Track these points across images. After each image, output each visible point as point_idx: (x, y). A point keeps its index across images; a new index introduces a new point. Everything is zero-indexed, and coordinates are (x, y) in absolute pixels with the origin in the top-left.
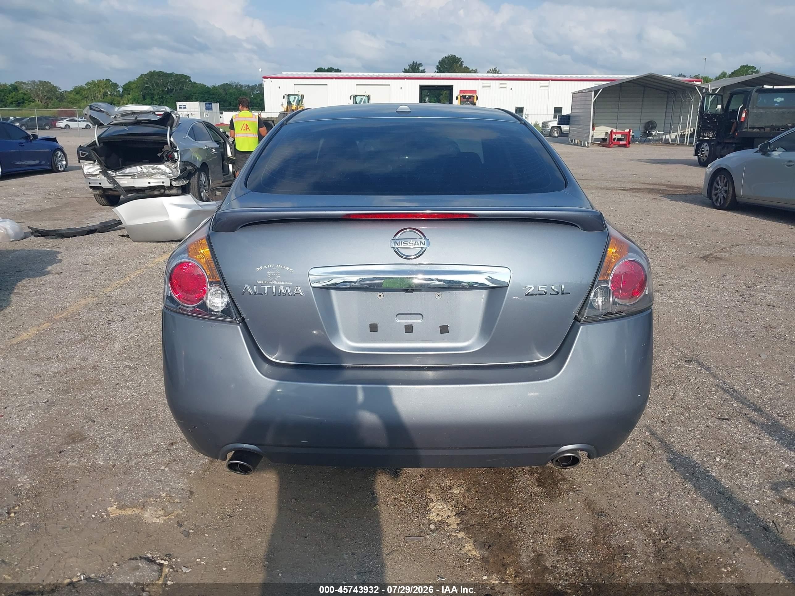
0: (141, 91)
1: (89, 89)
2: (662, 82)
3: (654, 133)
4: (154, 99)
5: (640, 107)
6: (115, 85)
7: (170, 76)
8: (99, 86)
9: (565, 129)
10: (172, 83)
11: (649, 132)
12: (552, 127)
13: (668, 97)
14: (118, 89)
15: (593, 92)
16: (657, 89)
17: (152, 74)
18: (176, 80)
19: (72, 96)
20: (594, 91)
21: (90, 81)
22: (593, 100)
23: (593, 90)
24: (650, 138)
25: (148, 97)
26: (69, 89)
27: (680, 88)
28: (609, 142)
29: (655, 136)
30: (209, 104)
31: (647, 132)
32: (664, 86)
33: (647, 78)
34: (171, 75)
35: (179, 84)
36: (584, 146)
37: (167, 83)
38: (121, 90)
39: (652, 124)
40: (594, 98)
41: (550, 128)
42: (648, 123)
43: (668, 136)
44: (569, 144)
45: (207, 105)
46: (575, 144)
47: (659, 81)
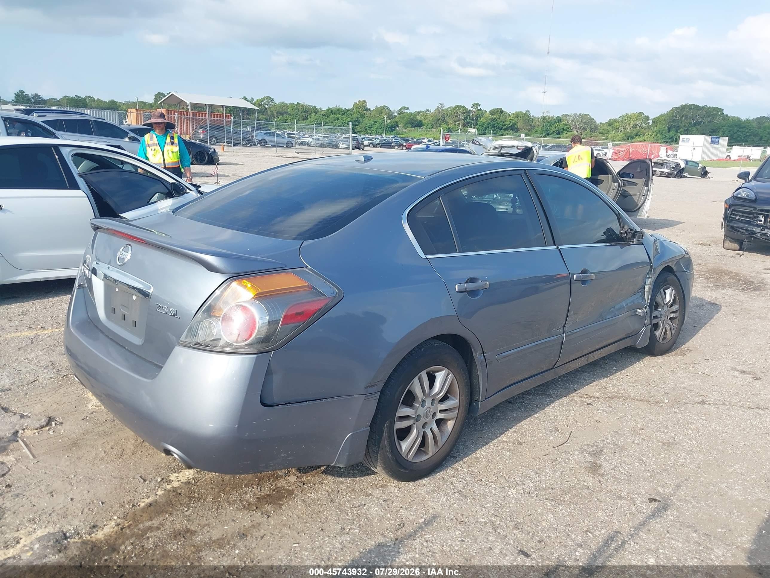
0: (668, 123)
1: (622, 121)
4: (678, 131)
6: (647, 118)
7: (701, 109)
8: (631, 119)
10: (702, 116)
14: (649, 122)
17: (683, 108)
18: (707, 113)
19: (605, 127)
21: (624, 114)
25: (674, 129)
26: (605, 121)
30: (716, 138)
34: (703, 107)
35: (709, 116)
37: (697, 116)
38: (650, 122)
45: (713, 139)
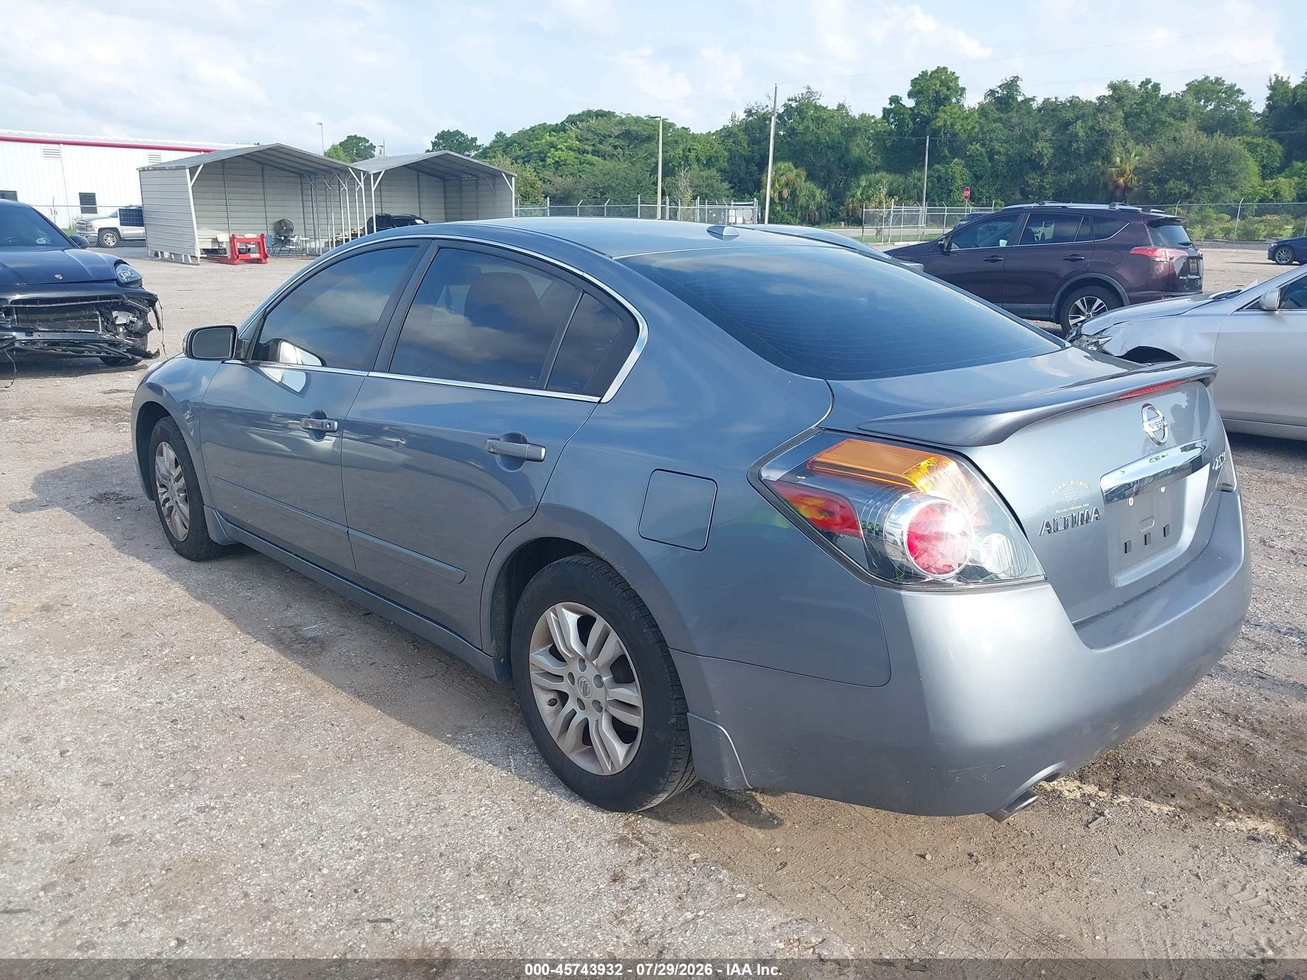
2: (293, 159)
3: (294, 240)
5: (262, 197)
9: (125, 232)
11: (286, 237)
12: (101, 230)
13: (302, 183)
15: (188, 171)
16: (282, 169)
20: (189, 169)
22: (190, 185)
23: (187, 166)
24: (291, 247)
27: (321, 170)
28: (232, 255)
29: (297, 244)
31: (283, 238)
32: (296, 165)
33: (269, 152)
36: (187, 263)
39: (286, 224)
40: (191, 180)
41: (97, 231)
42: (280, 222)
43: (313, 245)
44: (151, 259)
46: (164, 260)
47: (287, 157)
